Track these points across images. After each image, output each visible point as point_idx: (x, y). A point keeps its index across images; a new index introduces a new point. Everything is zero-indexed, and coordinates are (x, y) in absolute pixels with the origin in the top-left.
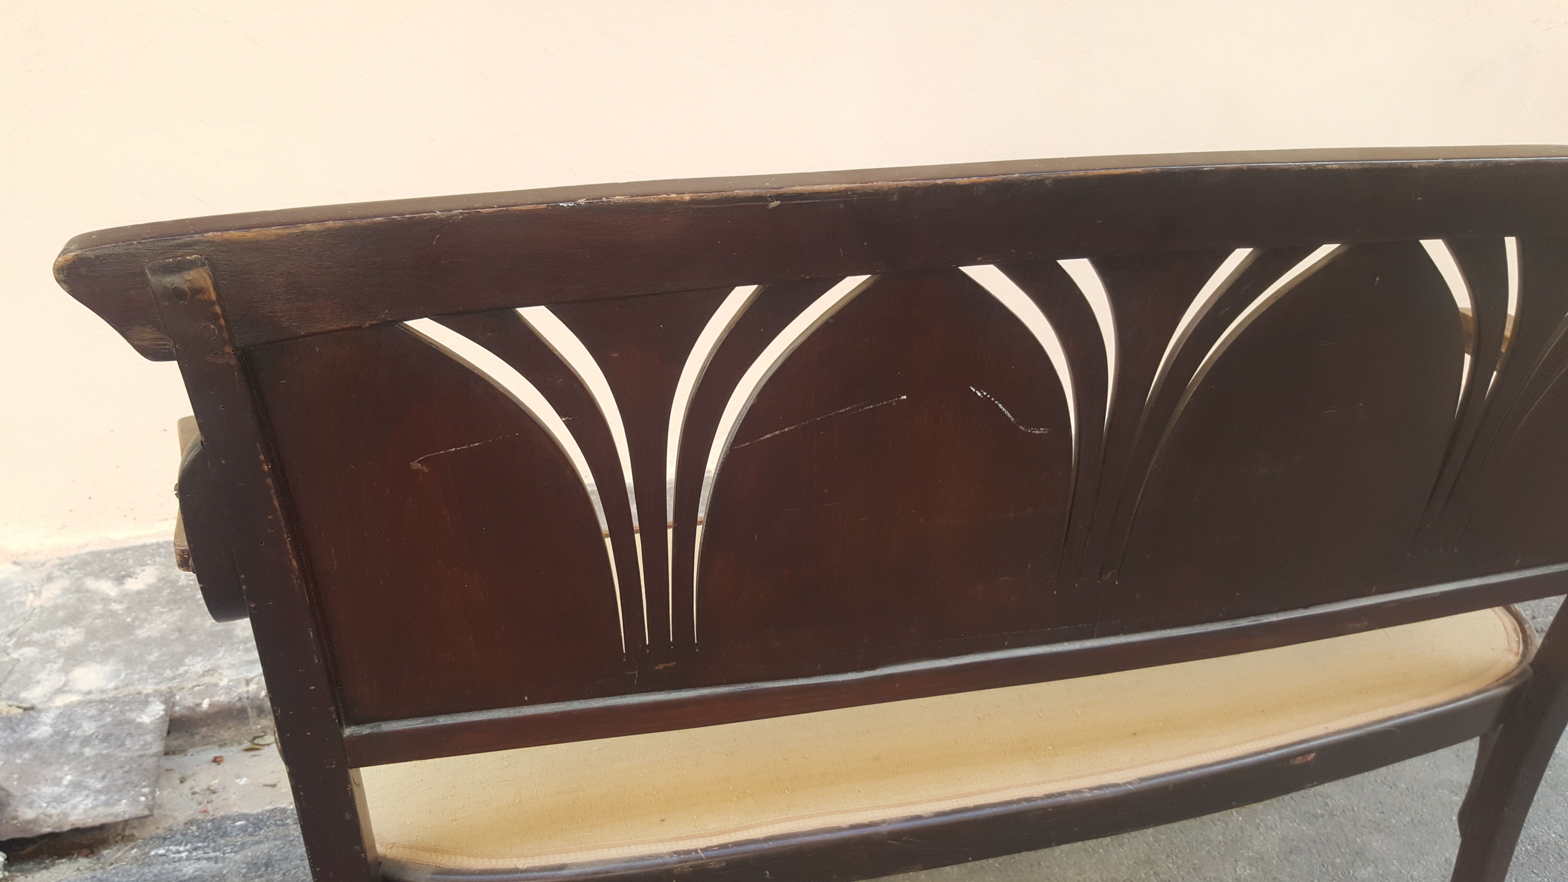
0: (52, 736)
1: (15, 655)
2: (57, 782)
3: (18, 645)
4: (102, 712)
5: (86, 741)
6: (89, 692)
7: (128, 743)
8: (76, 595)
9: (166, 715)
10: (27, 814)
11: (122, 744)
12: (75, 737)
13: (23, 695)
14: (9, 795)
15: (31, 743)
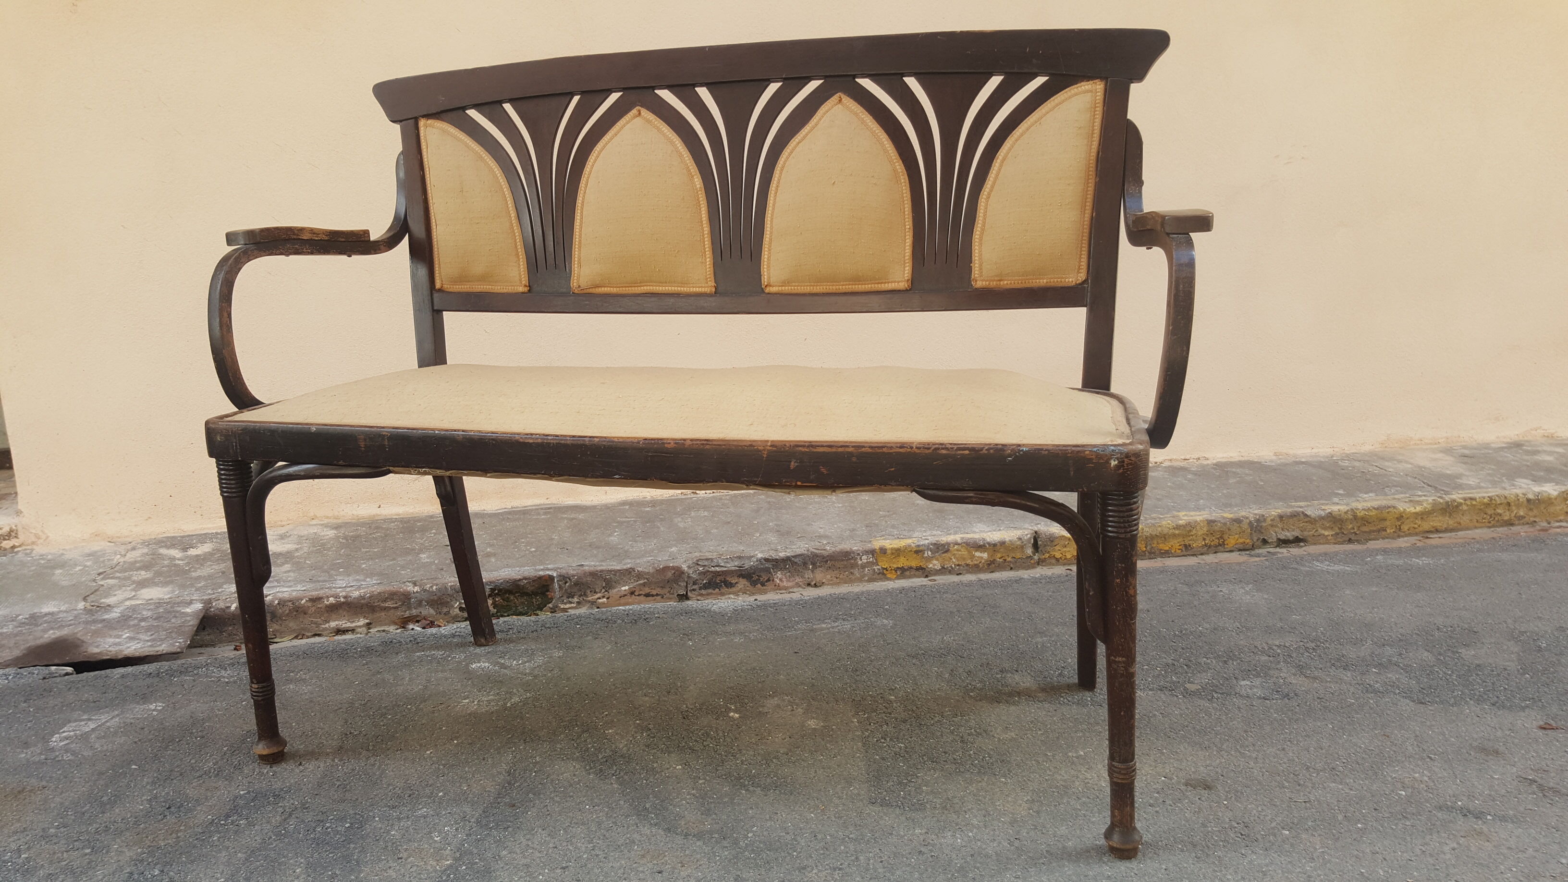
0: (119, 618)
1: (101, 583)
2: (119, 637)
3: (103, 579)
4: (158, 607)
5: (144, 619)
6: (152, 599)
7: (173, 620)
8: (151, 556)
9: (203, 609)
10: (96, 650)
11: (169, 621)
12: (136, 618)
13: (103, 600)
14: (83, 642)
15: (104, 620)
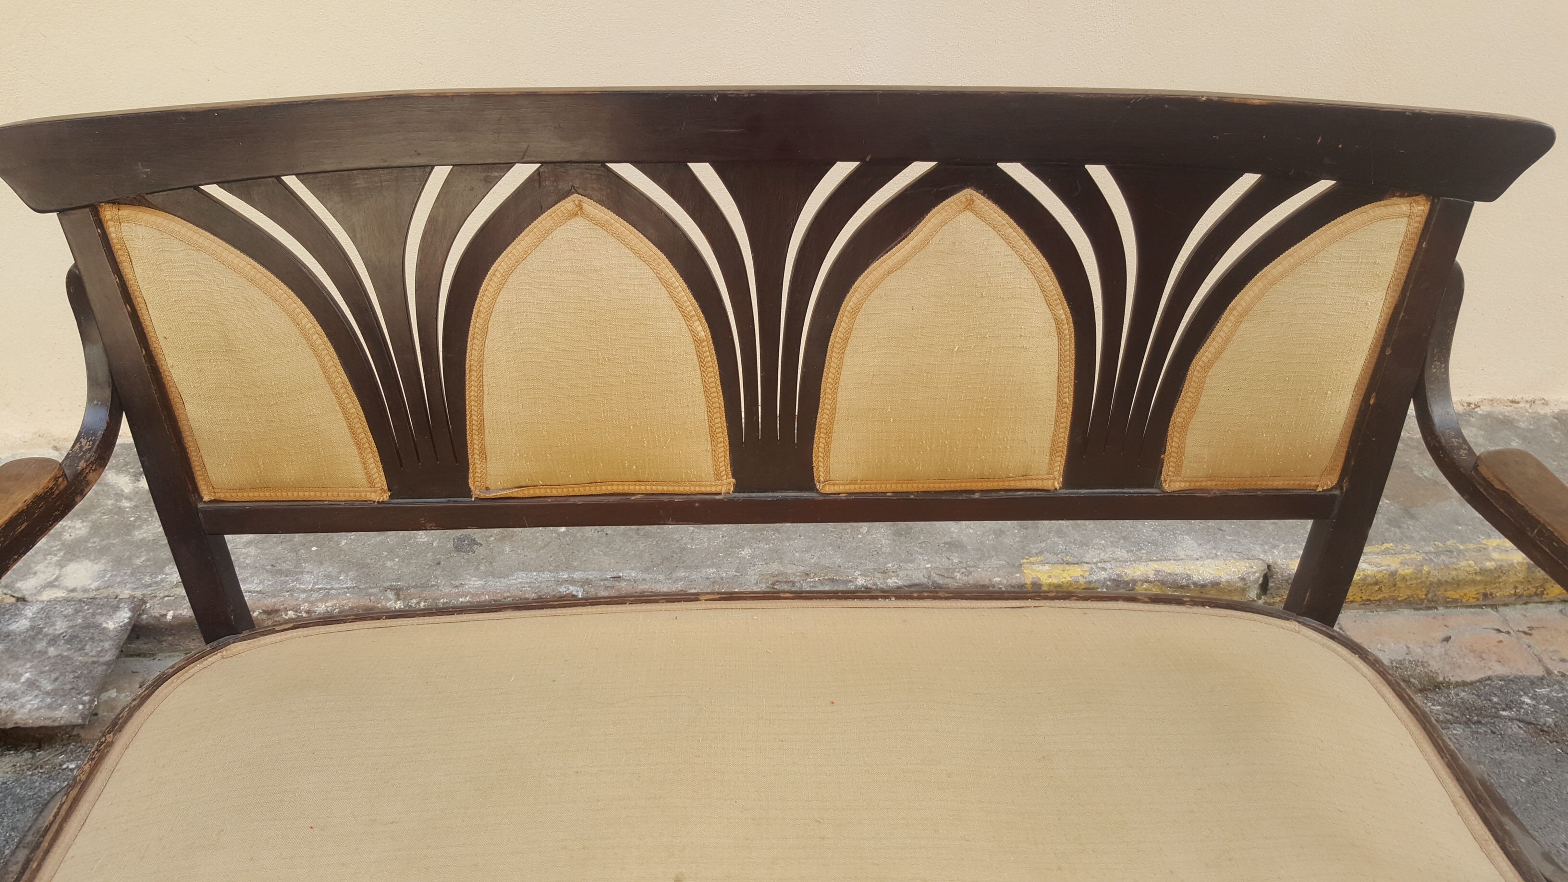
0: (28, 630)
4: (77, 611)
5: (53, 641)
6: (74, 590)
7: (88, 647)
9: (130, 622)
11: (83, 649)
12: (46, 635)
15: (8, 634)
